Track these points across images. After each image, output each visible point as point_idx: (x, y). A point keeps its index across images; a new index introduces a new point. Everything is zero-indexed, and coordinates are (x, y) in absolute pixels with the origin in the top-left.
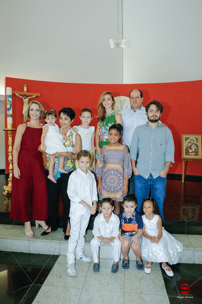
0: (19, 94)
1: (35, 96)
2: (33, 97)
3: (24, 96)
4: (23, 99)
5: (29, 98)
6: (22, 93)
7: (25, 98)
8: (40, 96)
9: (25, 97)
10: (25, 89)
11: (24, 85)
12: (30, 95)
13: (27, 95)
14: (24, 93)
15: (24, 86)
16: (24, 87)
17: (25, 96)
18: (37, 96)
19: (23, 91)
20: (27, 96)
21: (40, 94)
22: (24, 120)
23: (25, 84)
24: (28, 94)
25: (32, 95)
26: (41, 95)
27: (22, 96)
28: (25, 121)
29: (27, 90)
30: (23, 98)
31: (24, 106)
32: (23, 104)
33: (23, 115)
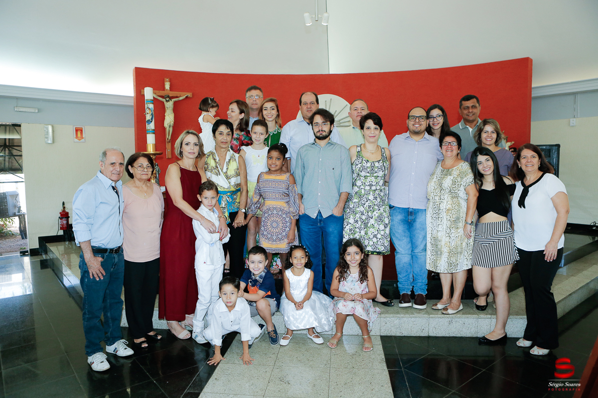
0: (158, 95)
1: (184, 97)
2: (181, 98)
3: (165, 98)
4: (165, 103)
5: (173, 100)
6: (162, 93)
7: (169, 101)
8: (191, 96)
9: (168, 99)
10: (167, 86)
11: (165, 79)
12: (175, 95)
13: (170, 96)
14: (165, 92)
15: (165, 81)
16: (166, 83)
17: (168, 97)
18: (186, 97)
19: (164, 89)
20: (171, 98)
21: (191, 93)
22: (168, 137)
23: (167, 78)
24: (172, 94)
25: (178, 96)
26: (193, 95)
27: (162, 97)
28: (168, 139)
29: (170, 88)
30: (164, 100)
31: (165, 115)
32: (164, 111)
33: (164, 129)
